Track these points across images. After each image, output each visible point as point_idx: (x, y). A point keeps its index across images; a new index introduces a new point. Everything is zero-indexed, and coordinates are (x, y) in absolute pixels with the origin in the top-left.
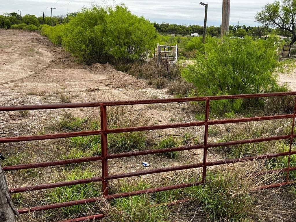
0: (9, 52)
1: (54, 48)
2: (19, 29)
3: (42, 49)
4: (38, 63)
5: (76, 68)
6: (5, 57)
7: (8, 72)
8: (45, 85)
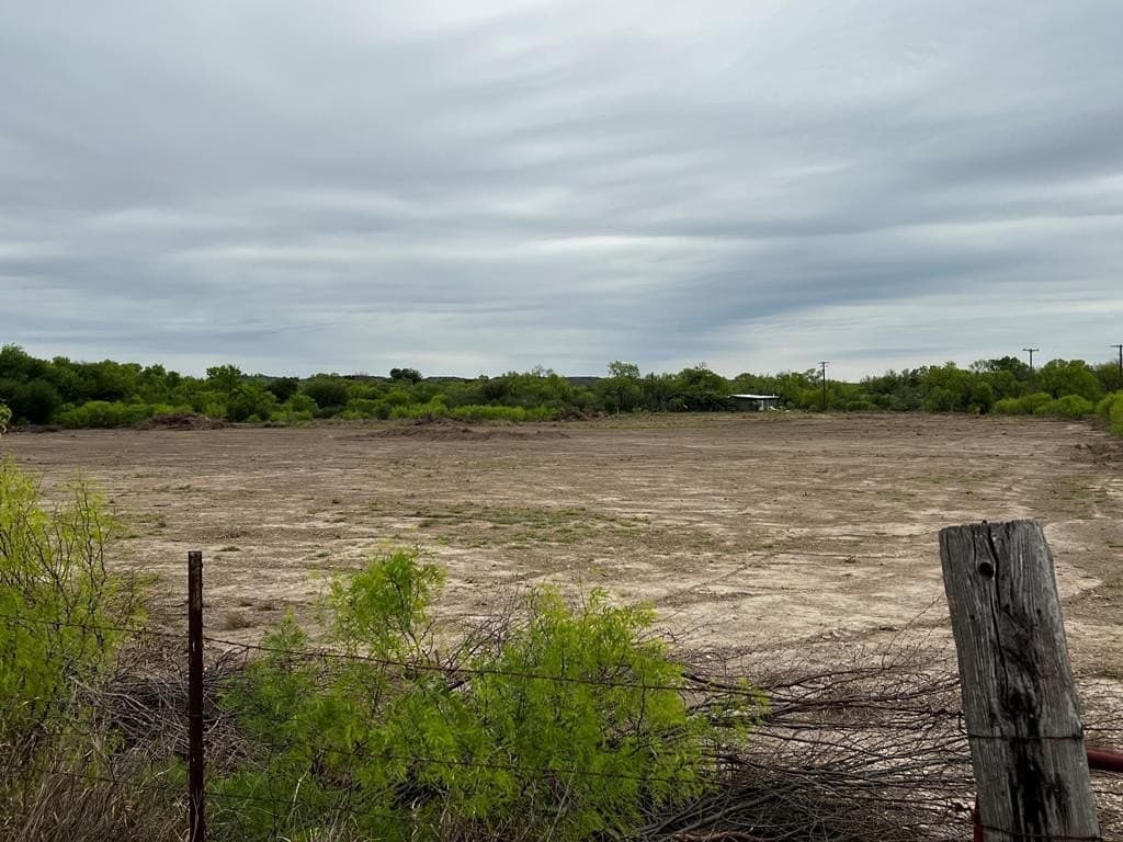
0: (996, 499)
2: (1023, 414)
4: (1111, 544)
6: (979, 516)
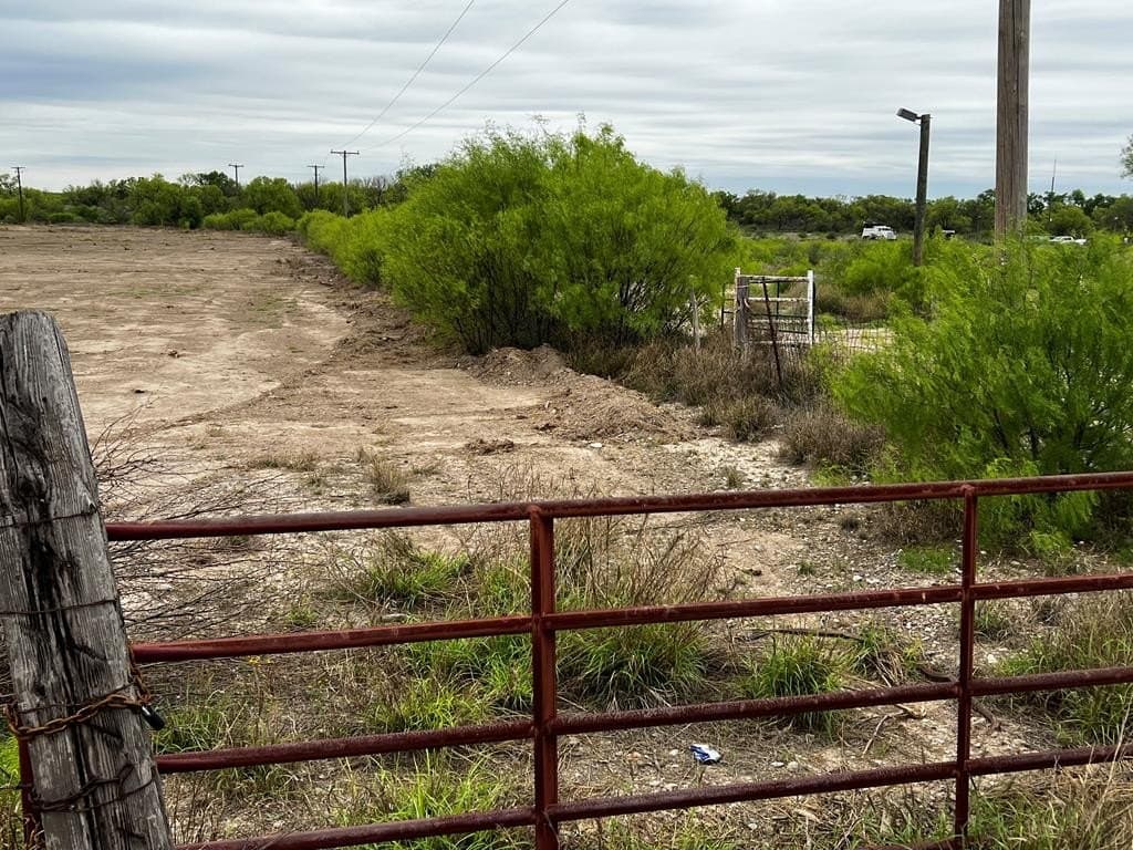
0: (195, 312)
1: (351, 294)
2: (232, 230)
3: (310, 300)
4: (293, 349)
5: (431, 368)
6: (178, 329)
7: (186, 385)
8: (316, 432)
